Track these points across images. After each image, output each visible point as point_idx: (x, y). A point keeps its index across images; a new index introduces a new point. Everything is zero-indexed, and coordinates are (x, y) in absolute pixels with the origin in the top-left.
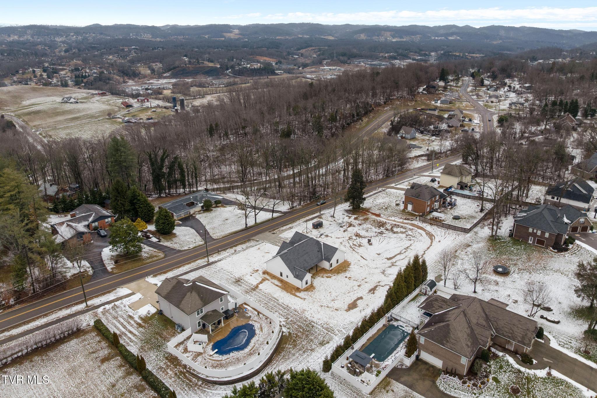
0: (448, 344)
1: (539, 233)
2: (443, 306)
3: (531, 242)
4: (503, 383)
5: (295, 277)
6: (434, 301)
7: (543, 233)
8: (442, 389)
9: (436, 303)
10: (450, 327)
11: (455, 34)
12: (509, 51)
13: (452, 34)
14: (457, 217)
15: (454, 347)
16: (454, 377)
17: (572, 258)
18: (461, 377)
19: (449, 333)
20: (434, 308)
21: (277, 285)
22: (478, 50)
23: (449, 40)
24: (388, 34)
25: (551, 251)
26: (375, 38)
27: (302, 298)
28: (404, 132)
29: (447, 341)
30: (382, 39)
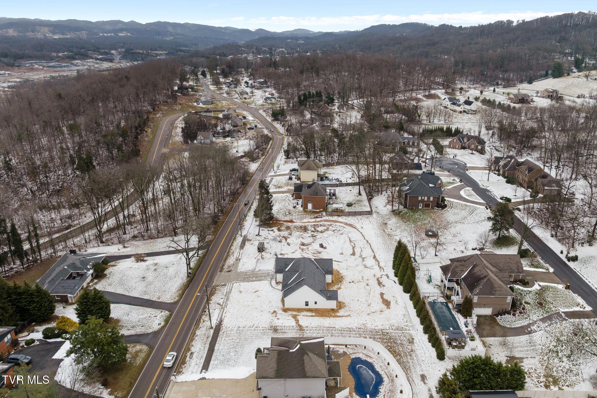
0: (497, 292)
1: (426, 198)
2: (464, 269)
3: (421, 208)
4: (531, 303)
5: (327, 299)
6: (455, 268)
7: (429, 198)
8: (509, 326)
9: (457, 269)
10: (491, 280)
11: (124, 31)
12: (185, 47)
13: (121, 30)
14: (349, 204)
15: (502, 292)
16: (505, 315)
17: (454, 211)
18: (509, 313)
19: (493, 284)
20: (458, 274)
21: (312, 316)
22: (159, 47)
23: (121, 36)
24: (46, 29)
25: (437, 210)
26: (30, 35)
27: (347, 316)
28: (202, 138)
29: (495, 291)
30: (39, 36)
